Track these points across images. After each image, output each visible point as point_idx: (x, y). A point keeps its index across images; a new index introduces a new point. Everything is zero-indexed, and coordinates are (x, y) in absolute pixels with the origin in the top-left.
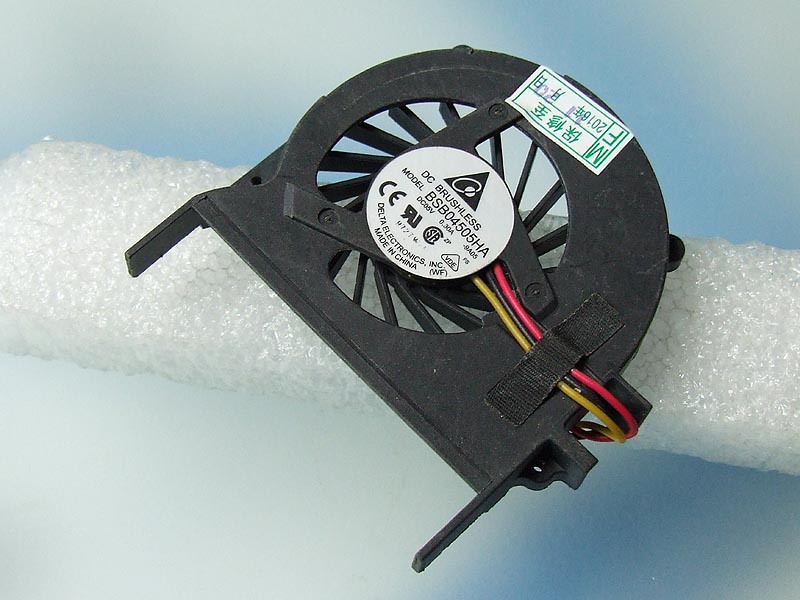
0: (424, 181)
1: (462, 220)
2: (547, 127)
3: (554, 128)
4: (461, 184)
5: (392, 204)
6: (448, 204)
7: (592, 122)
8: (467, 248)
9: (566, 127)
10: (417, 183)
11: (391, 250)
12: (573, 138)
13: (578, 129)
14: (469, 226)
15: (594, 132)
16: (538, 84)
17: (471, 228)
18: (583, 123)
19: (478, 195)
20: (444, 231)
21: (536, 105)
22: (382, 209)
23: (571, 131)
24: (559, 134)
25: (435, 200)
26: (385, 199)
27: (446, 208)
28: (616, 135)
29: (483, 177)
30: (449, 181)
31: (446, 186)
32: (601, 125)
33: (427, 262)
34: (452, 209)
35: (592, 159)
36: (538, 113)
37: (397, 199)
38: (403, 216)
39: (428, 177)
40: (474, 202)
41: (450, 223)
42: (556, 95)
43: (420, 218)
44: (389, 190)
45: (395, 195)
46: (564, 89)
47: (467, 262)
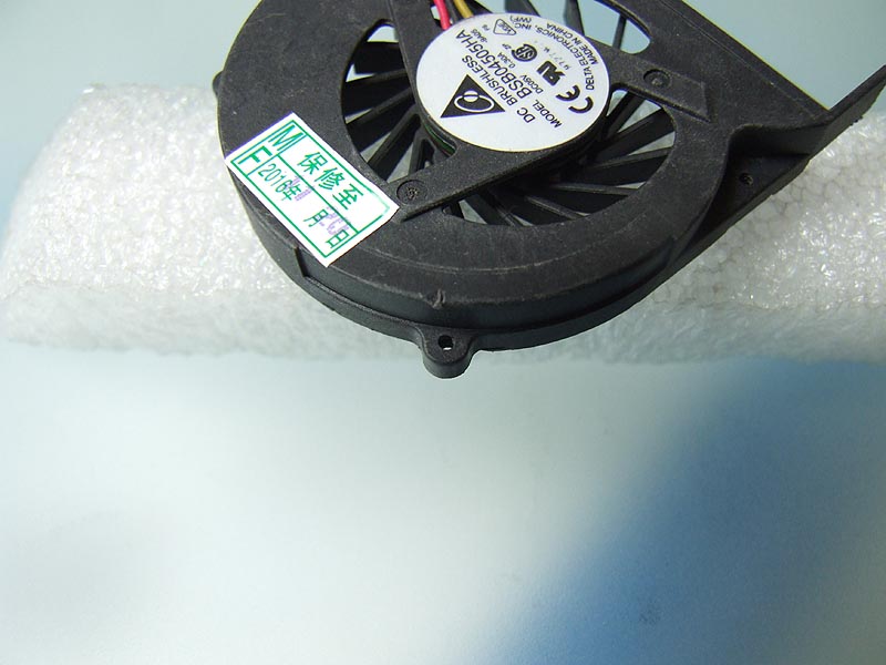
0: (532, 111)
1: (485, 67)
2: (345, 175)
3: (336, 172)
4: (483, 105)
5: (576, 88)
6: (501, 84)
7: (279, 178)
8: (484, 39)
9: (318, 173)
10: (541, 109)
11: (577, 42)
12: (312, 159)
13: (300, 170)
14: (478, 61)
15: (280, 165)
16: (342, 236)
17: (475, 58)
18: (291, 176)
19: (461, 91)
20: (510, 56)
21: (353, 206)
22: (589, 84)
23: (312, 167)
24: (331, 164)
25: (520, 89)
26: (584, 94)
27: (506, 80)
28: (251, 158)
29: (451, 111)
30: (498, 109)
31: (503, 103)
32: (265, 174)
33: (534, 29)
34: (498, 79)
35: (296, 131)
36: (353, 194)
37: (569, 93)
38: (561, 74)
39: (526, 115)
40: (468, 84)
41: (502, 64)
42: (318, 218)
43: (540, 71)
44: (580, 103)
45: (572, 97)
46: (304, 227)
47: (485, 27)
